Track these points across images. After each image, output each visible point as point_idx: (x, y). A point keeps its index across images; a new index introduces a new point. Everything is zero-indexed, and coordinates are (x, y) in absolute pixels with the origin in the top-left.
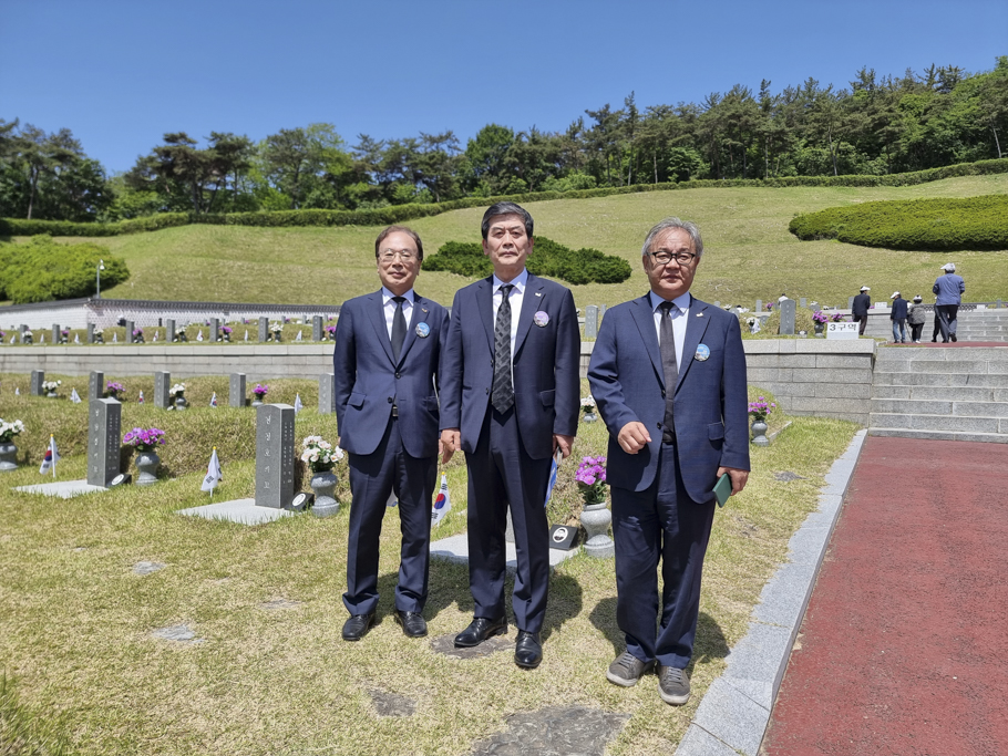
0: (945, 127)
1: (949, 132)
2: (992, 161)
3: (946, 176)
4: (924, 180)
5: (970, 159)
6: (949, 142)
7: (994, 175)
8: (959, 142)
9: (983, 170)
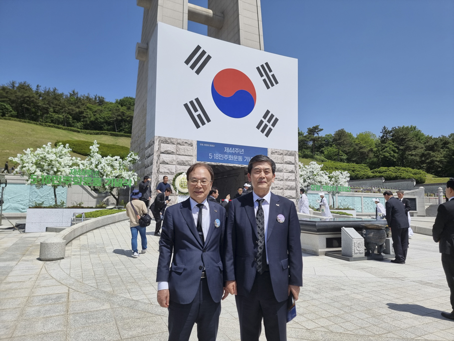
0: (101, 118)
1: (102, 120)
2: (114, 132)
3: (101, 134)
4: (95, 134)
5: (108, 130)
6: (102, 123)
7: (115, 137)
8: (105, 124)
9: (112, 135)
